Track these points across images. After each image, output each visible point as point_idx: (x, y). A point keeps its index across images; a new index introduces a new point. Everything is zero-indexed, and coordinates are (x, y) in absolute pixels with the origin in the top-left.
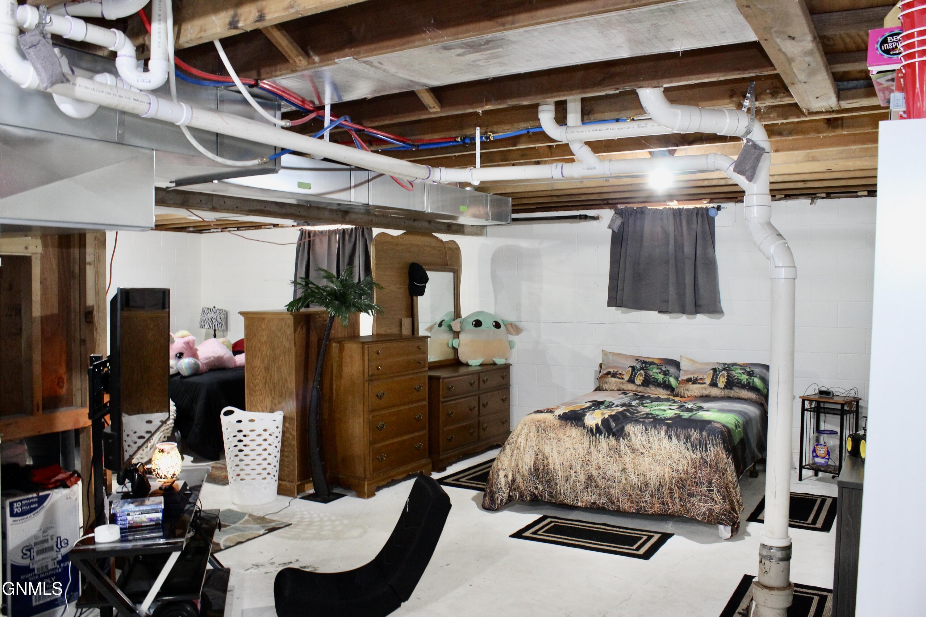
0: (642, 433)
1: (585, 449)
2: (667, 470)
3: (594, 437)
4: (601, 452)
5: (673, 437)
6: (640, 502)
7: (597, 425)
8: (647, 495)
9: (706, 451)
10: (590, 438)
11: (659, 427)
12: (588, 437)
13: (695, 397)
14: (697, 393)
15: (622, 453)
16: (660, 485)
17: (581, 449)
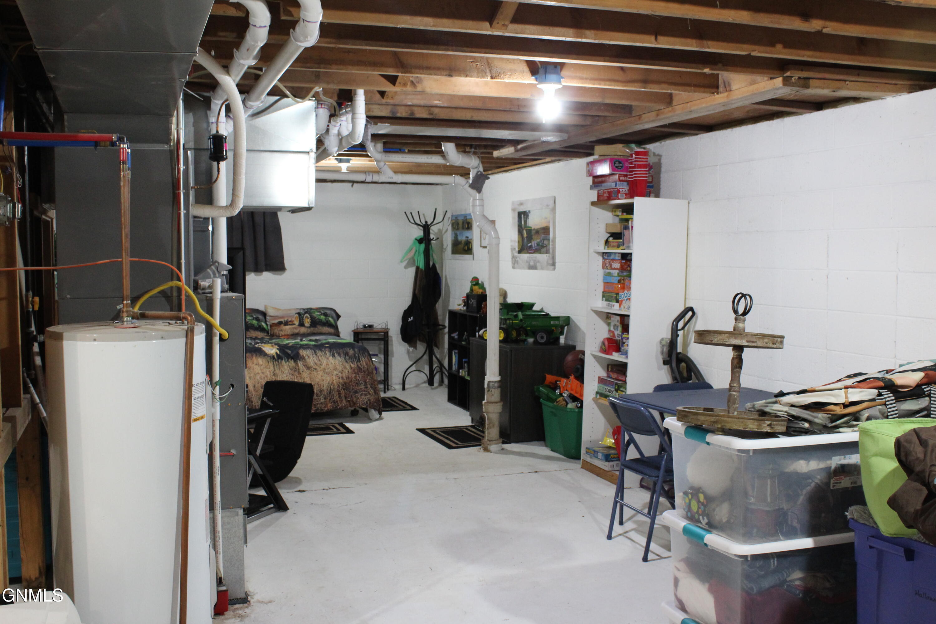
0: (313, 355)
1: (272, 372)
2: (334, 378)
3: (277, 362)
4: (285, 372)
5: (336, 355)
6: (317, 404)
7: (276, 353)
8: (322, 399)
9: (360, 361)
10: (273, 363)
11: (323, 349)
12: (272, 363)
13: (288, 335)
14: (289, 332)
15: (301, 371)
16: (330, 389)
17: (268, 373)
